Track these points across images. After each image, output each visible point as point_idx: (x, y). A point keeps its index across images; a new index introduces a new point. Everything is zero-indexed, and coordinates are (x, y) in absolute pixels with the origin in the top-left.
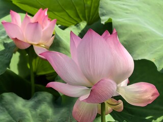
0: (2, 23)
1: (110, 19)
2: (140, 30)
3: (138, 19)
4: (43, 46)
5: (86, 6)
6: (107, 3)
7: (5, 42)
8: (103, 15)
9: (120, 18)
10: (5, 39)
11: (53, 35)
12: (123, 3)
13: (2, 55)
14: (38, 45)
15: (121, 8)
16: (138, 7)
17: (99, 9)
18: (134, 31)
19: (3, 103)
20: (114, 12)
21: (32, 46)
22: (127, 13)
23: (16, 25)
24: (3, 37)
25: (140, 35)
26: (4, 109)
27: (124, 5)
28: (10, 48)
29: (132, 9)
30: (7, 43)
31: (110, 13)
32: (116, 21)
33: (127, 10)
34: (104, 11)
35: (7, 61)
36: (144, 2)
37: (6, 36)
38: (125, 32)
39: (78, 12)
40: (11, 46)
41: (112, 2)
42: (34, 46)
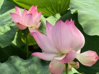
0: (10, 13)
1: (76, 11)
2: (94, 18)
3: (94, 11)
4: (34, 28)
5: (58, 4)
6: (74, 2)
7: (11, 25)
8: (72, 8)
9: (83, 11)
10: (11, 24)
11: (40, 21)
12: (84, 2)
13: (9, 33)
14: (31, 27)
15: (83, 5)
16: (93, 4)
17: (70, 5)
18: (91, 18)
19: (11, 62)
20: (79, 7)
21: (27, 28)
22: (87, 8)
23: (18, 15)
24: (9, 23)
25: (94, 21)
26: (12, 65)
27: (85, 3)
28: (14, 29)
29: (89, 6)
30: (12, 26)
31: (77, 7)
32: (80, 12)
33: (87, 6)
34: (73, 6)
35: (12, 37)
36: (97, 1)
37: (12, 22)
38: (86, 19)
39: (53, 7)
40: (15, 28)
41: (78, 1)
42: (29, 28)
